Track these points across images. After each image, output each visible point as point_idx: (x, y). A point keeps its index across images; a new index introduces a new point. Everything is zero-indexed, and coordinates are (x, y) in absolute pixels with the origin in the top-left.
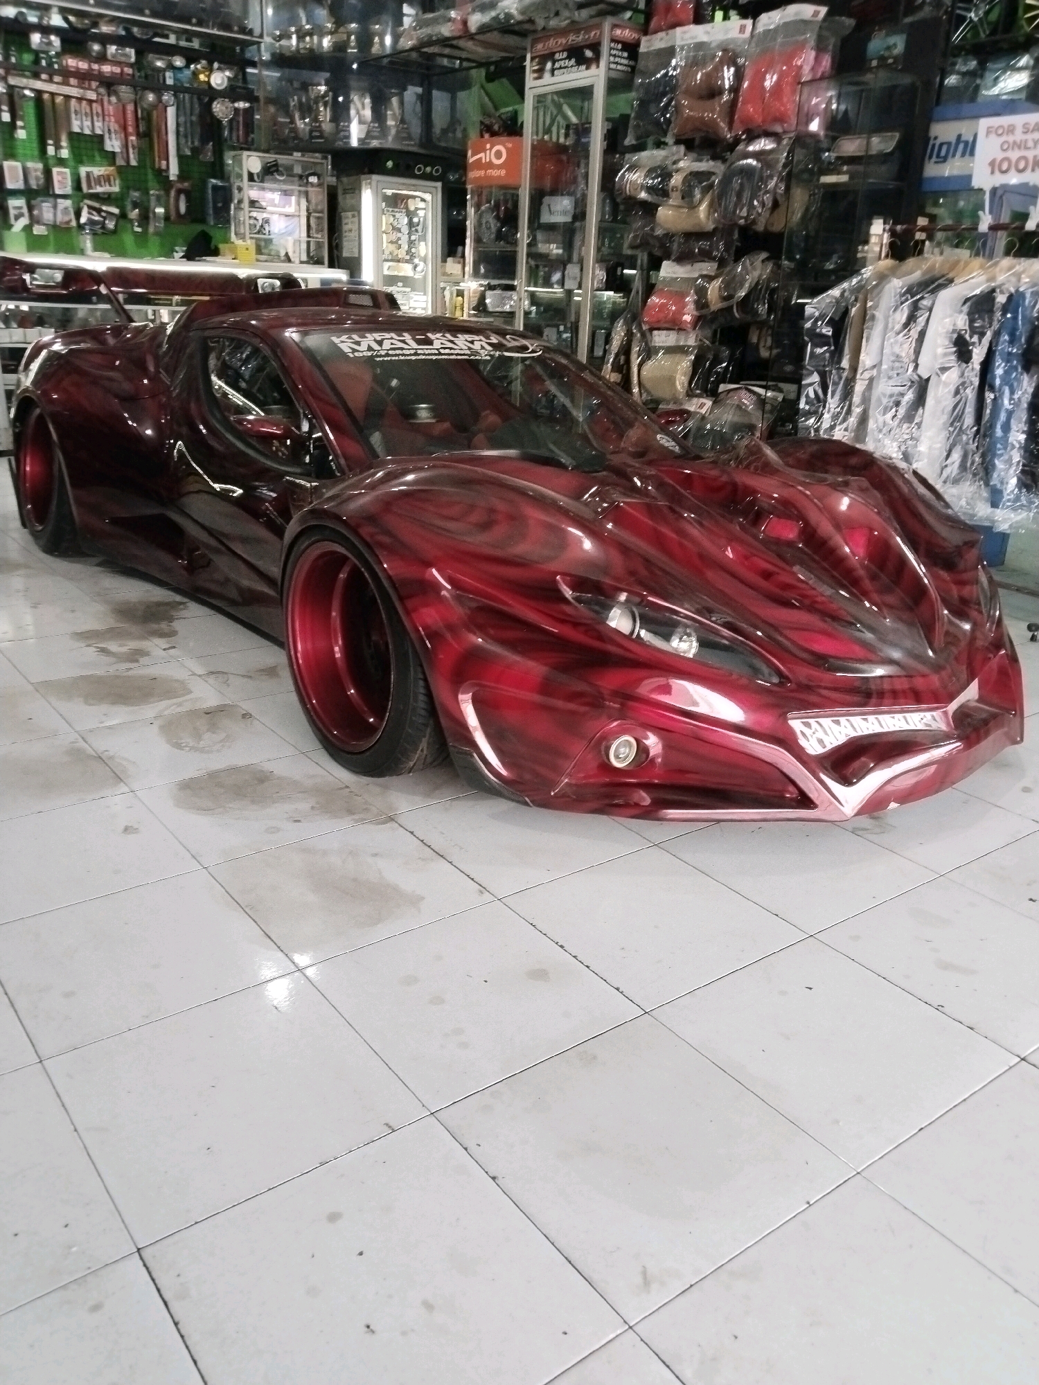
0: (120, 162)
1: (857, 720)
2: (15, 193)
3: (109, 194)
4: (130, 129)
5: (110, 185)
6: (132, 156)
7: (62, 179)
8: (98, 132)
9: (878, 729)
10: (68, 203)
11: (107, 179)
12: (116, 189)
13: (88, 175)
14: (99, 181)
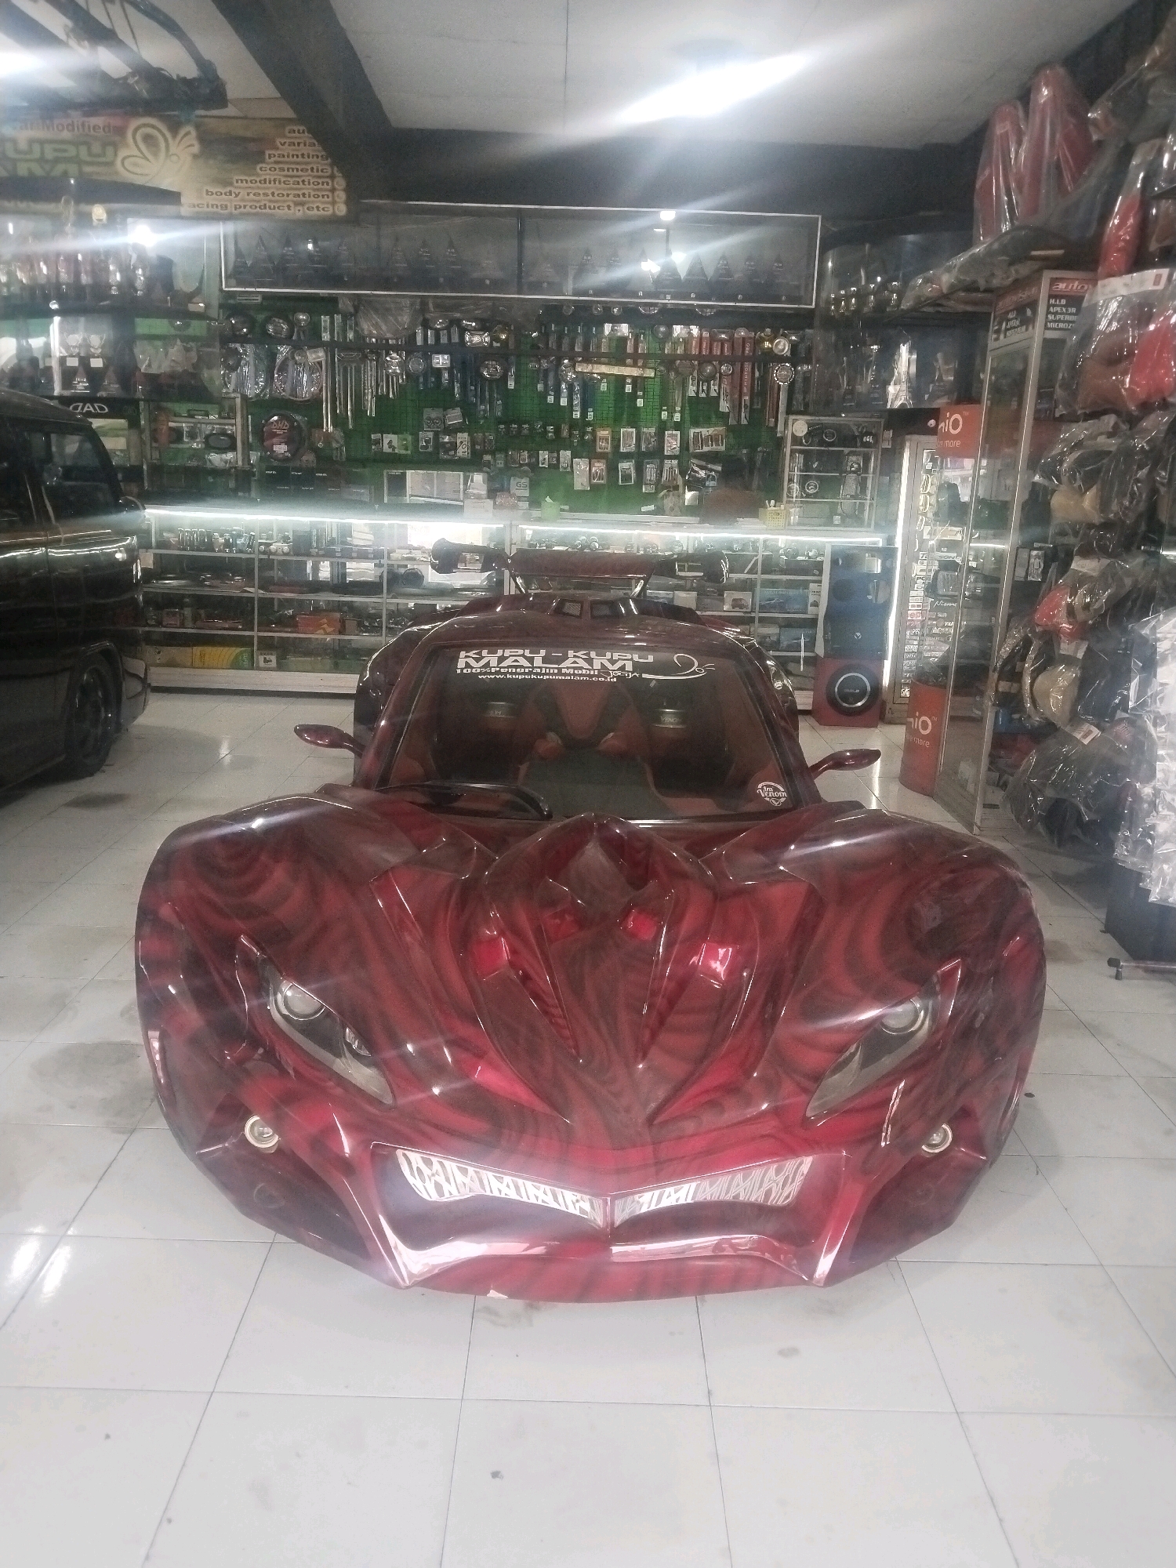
0: (732, 421)
1: (489, 1176)
2: (627, 456)
3: (717, 453)
4: (745, 390)
5: (718, 445)
6: (743, 415)
7: (672, 443)
8: (713, 394)
9: (513, 1195)
10: (675, 462)
11: (713, 439)
12: (722, 448)
13: (696, 436)
14: (705, 441)
